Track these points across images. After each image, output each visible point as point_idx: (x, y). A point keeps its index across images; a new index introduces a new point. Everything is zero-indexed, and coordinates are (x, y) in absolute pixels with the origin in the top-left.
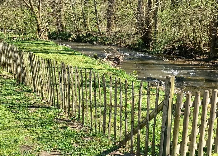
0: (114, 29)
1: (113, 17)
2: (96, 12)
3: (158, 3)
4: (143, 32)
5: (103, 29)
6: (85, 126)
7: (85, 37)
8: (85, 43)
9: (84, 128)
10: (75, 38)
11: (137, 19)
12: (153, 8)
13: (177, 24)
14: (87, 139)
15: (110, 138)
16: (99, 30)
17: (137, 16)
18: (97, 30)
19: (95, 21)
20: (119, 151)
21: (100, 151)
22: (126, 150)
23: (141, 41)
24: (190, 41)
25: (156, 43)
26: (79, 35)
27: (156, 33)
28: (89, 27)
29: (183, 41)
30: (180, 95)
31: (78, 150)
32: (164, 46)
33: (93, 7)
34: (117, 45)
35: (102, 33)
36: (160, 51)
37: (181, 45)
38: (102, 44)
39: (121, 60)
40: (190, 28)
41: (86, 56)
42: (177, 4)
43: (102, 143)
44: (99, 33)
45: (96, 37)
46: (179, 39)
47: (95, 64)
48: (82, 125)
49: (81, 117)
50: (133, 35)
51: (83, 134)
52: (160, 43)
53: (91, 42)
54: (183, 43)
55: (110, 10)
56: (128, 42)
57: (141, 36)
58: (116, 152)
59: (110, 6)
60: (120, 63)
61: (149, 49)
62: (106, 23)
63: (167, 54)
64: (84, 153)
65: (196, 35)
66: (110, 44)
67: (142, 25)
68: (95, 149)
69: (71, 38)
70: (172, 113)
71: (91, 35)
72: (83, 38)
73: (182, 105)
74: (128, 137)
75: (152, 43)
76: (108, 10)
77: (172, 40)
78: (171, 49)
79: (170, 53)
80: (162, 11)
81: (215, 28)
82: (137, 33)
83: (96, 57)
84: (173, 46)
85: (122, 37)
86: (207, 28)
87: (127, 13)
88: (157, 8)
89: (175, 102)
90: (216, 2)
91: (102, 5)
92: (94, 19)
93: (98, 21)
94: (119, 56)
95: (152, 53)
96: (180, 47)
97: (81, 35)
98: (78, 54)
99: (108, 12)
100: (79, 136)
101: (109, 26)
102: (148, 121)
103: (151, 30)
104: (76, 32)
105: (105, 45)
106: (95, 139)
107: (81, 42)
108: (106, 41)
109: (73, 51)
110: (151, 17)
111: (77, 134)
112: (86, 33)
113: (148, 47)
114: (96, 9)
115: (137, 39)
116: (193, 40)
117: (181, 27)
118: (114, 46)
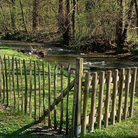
0: (39, 28)
1: (38, 18)
2: (23, 14)
3: (75, 7)
4: (63, 31)
5: (29, 28)
6: (9, 107)
7: (13, 35)
8: (14, 40)
9: (8, 108)
10: (4, 36)
11: (58, 20)
12: (71, 11)
13: (90, 24)
14: (10, 117)
15: (31, 115)
16: (26, 29)
17: (58, 18)
18: (24, 29)
19: (22, 22)
20: (39, 125)
21: (22, 126)
22: (44, 124)
23: (62, 38)
24: (101, 38)
25: (74, 40)
26: (8, 33)
27: (74, 31)
28: (17, 26)
29: (96, 38)
30: (88, 74)
31: (2, 126)
32: (81, 42)
33: (20, 9)
34: (41, 42)
35: (29, 32)
36: (77, 46)
37: (94, 42)
38: (28, 41)
39: (45, 54)
40: (101, 28)
41: (13, 50)
42: (90, 8)
43: (24, 120)
44: (26, 31)
45: (23, 35)
46: (92, 37)
47: (22, 57)
48: (7, 106)
49: (6, 99)
50: (55, 33)
51: (7, 113)
52: (77, 40)
53: (19, 39)
54: (96, 41)
55: (35, 13)
56: (51, 39)
57: (61, 34)
58: (36, 126)
59: (35, 9)
60: (44, 57)
61: (69, 45)
62: (32, 24)
63: (83, 49)
64: (6, 128)
65: (106, 34)
66: (36, 41)
67: (62, 25)
68: (17, 125)
69: (1, 36)
70: (82, 89)
71: (18, 33)
72: (12, 36)
73: (90, 83)
74: (46, 113)
75: (71, 40)
76: (33, 12)
77: (87, 37)
78: (86, 45)
79: (85, 49)
80: (78, 14)
81: (120, 27)
82: (59, 32)
83: (23, 52)
84: (88, 42)
85: (46, 35)
86: (114, 28)
87: (49, 15)
88: (74, 11)
89: (84, 81)
90: (120, 7)
91: (28, 8)
92: (21, 19)
93: (25, 22)
94: (43, 50)
95: (71, 49)
96: (93, 44)
97: (10, 33)
98: (6, 49)
99: (33, 14)
100: (3, 115)
101: (34, 25)
102: (62, 97)
103: (70, 29)
104: (5, 30)
105: (32, 42)
106: (18, 116)
107: (10, 40)
108: (32, 38)
109: (2, 46)
110: (70, 19)
111: (2, 114)
112: (14, 32)
113: (68, 44)
114: (22, 11)
115: (58, 36)
116: (103, 38)
117: (93, 27)
118: (39, 42)
